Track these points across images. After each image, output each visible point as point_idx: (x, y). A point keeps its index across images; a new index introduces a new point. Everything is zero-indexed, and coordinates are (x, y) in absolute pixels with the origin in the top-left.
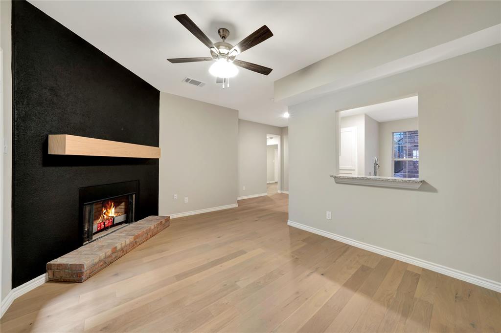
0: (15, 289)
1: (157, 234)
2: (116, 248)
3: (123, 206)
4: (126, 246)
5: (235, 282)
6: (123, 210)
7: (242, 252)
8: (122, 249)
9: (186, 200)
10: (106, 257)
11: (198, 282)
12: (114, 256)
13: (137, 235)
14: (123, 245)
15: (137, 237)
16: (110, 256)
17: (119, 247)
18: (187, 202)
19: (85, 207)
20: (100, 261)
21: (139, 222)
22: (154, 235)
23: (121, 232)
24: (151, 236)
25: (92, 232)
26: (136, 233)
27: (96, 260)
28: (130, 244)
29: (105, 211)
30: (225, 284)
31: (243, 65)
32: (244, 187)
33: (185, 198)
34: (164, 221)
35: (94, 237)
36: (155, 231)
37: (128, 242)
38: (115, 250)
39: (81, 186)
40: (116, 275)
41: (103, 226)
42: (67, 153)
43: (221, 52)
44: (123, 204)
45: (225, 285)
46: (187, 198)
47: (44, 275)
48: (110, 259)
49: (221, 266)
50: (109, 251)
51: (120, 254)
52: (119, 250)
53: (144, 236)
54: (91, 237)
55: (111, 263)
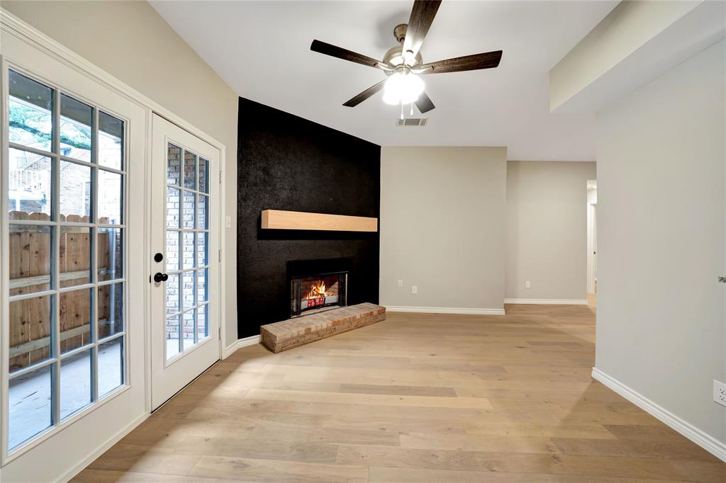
0: (240, 340)
1: (365, 326)
2: (310, 329)
3: (336, 285)
4: (322, 330)
5: (400, 433)
6: (337, 290)
7: (451, 393)
8: (317, 333)
9: (415, 289)
10: (299, 336)
11: (357, 405)
12: (308, 337)
13: (336, 320)
14: (319, 328)
15: (335, 323)
16: (303, 336)
17: (313, 329)
18: (416, 293)
19: (293, 283)
20: (293, 338)
21: (352, 307)
22: (361, 327)
23: (326, 314)
24: (357, 327)
25: (300, 307)
26: (337, 318)
27: (289, 336)
28: (327, 329)
29: (314, 288)
30: (385, 427)
31: (437, 68)
32: (528, 282)
33: (413, 287)
34: (375, 313)
35: (302, 314)
36: (363, 322)
37: (325, 326)
38: (308, 331)
39: (288, 260)
40: (299, 358)
41: (313, 304)
42: (269, 228)
43: (395, 65)
44: (337, 283)
45: (384, 429)
46: (416, 287)
47: (258, 336)
48: (303, 339)
49: (401, 399)
50: (302, 330)
51: (315, 337)
52: (314, 333)
53: (346, 325)
54: (299, 312)
55: (305, 344)
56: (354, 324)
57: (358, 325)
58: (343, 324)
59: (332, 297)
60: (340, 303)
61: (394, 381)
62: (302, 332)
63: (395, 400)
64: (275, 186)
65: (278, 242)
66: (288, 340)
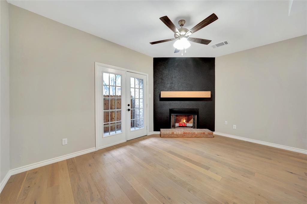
0: (154, 131)
1: (200, 138)
2: (174, 133)
3: (192, 120)
4: (179, 134)
8: (177, 135)
9: (235, 127)
12: (172, 135)
13: (185, 132)
14: (177, 133)
16: (170, 135)
19: (172, 116)
20: (167, 134)
21: (198, 129)
25: (175, 125)
27: (166, 133)
29: (182, 120)
34: (206, 133)
35: (176, 128)
36: (199, 136)
38: (173, 133)
39: (170, 108)
41: (181, 125)
42: (161, 97)
47: (160, 132)
51: (175, 136)
52: (175, 135)
53: (190, 135)
54: (174, 127)
55: (172, 137)
56: (194, 136)
57: (197, 136)
58: (189, 135)
59: (190, 124)
60: (193, 127)
61: (188, 156)
62: (171, 133)
63: (182, 161)
64: (165, 83)
65: (166, 102)
66: (165, 134)
